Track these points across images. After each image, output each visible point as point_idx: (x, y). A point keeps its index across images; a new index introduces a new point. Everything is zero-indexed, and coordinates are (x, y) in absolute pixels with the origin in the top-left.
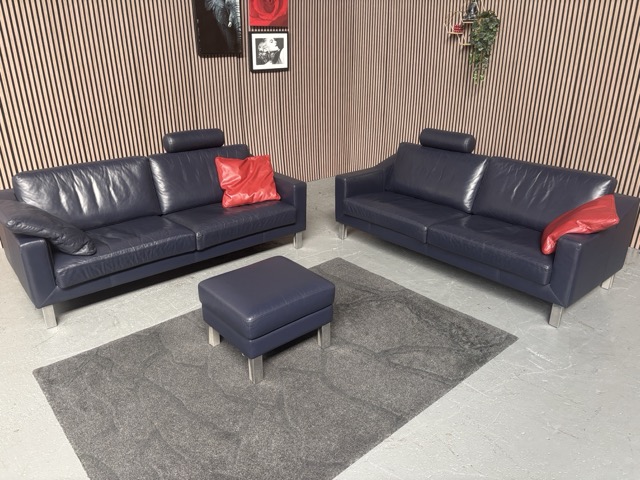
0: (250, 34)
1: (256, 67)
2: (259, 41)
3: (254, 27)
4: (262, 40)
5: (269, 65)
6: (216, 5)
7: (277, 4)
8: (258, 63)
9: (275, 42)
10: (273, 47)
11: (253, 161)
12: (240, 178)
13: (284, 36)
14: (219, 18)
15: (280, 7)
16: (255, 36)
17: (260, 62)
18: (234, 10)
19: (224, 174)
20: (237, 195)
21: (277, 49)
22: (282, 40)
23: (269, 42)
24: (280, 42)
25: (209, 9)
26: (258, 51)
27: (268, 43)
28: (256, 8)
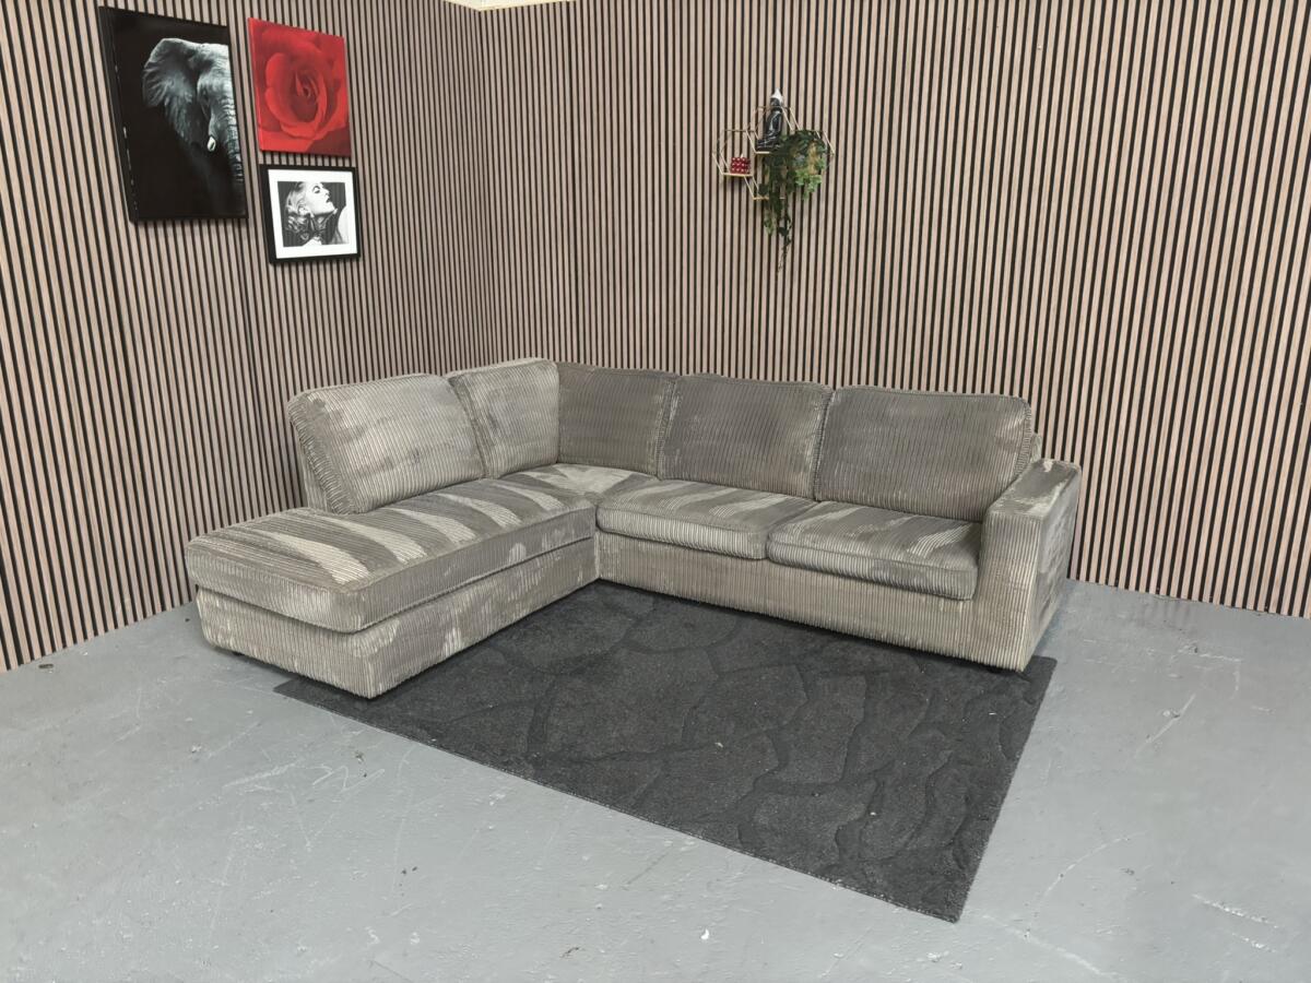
0: (263, 171)
1: (283, 252)
2: (287, 189)
3: (272, 153)
4: (295, 187)
5: (314, 248)
6: (172, 95)
7: (322, 100)
8: (287, 243)
9: (325, 192)
10: (320, 204)
13: (346, 178)
14: (183, 127)
15: (330, 109)
16: (276, 177)
17: (292, 239)
18: (221, 109)
21: (330, 208)
22: (341, 186)
23: (313, 190)
24: (336, 192)
25: (155, 103)
26: (285, 214)
27: (308, 193)
28: (273, 108)
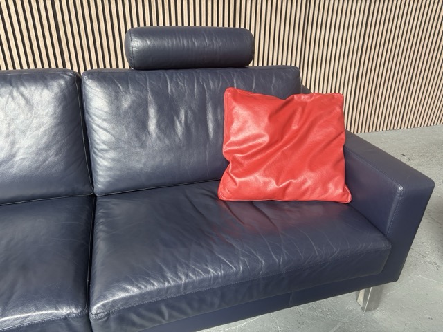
11: (304, 104)
12: (266, 139)
19: (235, 126)
20: (250, 178)
